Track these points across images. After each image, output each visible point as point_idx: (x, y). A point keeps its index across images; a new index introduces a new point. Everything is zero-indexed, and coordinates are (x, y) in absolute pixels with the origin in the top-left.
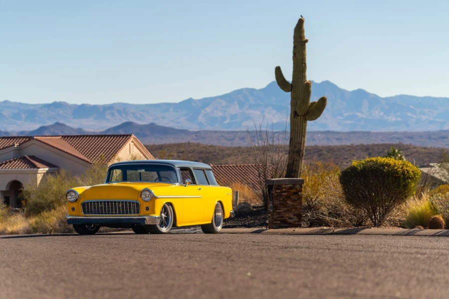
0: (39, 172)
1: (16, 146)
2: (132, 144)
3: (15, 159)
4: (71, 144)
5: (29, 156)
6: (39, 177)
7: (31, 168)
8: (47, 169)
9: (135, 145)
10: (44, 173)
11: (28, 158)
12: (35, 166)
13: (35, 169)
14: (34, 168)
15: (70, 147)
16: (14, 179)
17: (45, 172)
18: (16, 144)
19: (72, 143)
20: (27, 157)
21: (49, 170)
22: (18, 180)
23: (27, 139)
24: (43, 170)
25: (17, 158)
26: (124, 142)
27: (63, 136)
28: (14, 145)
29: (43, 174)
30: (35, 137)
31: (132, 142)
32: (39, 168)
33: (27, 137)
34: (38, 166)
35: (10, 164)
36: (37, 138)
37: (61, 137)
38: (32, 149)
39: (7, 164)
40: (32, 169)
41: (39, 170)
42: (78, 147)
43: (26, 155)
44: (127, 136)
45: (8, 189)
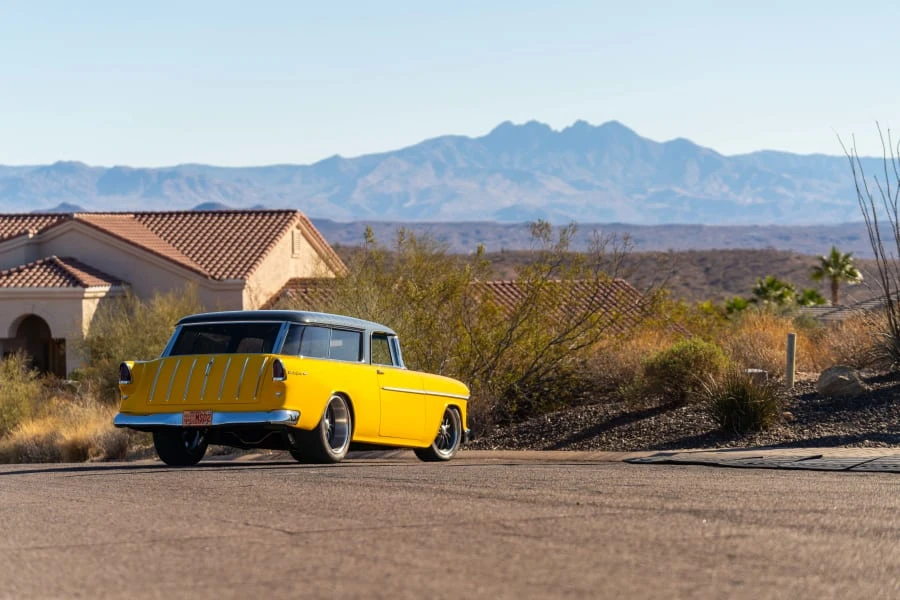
0: (86, 295)
1: (31, 236)
2: (297, 232)
3: (30, 264)
4: (156, 233)
5: (62, 259)
6: (89, 308)
7: (68, 285)
8: (107, 289)
9: (303, 234)
10: (101, 298)
11: (61, 263)
12: (77, 282)
13: (79, 288)
14: (74, 286)
15: (156, 237)
16: (29, 311)
17: (103, 294)
18: (31, 231)
19: (160, 229)
20: (58, 260)
21: (110, 291)
22: (37, 312)
23: (55, 221)
24: (99, 289)
25: (36, 264)
26: (281, 229)
27: (136, 214)
28: (27, 232)
29: (97, 301)
30: (76, 216)
31: (298, 227)
32: (87, 286)
33: (53, 216)
34: (85, 282)
35: (20, 277)
36: (80, 216)
37: (132, 216)
38: (67, 244)
39: (12, 277)
40: (71, 288)
41: (87, 290)
42: (172, 239)
43: (55, 257)
44: (287, 212)
45: (14, 335)
